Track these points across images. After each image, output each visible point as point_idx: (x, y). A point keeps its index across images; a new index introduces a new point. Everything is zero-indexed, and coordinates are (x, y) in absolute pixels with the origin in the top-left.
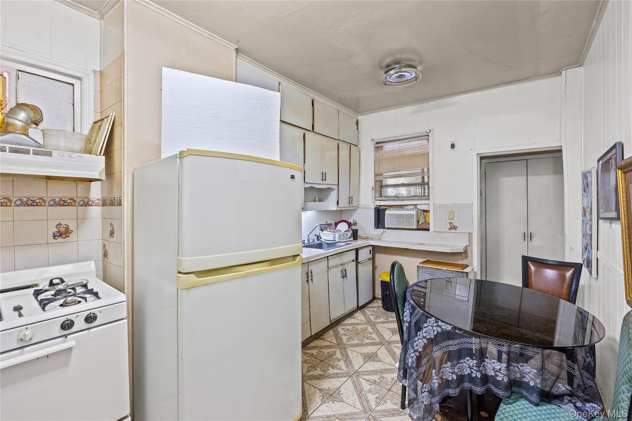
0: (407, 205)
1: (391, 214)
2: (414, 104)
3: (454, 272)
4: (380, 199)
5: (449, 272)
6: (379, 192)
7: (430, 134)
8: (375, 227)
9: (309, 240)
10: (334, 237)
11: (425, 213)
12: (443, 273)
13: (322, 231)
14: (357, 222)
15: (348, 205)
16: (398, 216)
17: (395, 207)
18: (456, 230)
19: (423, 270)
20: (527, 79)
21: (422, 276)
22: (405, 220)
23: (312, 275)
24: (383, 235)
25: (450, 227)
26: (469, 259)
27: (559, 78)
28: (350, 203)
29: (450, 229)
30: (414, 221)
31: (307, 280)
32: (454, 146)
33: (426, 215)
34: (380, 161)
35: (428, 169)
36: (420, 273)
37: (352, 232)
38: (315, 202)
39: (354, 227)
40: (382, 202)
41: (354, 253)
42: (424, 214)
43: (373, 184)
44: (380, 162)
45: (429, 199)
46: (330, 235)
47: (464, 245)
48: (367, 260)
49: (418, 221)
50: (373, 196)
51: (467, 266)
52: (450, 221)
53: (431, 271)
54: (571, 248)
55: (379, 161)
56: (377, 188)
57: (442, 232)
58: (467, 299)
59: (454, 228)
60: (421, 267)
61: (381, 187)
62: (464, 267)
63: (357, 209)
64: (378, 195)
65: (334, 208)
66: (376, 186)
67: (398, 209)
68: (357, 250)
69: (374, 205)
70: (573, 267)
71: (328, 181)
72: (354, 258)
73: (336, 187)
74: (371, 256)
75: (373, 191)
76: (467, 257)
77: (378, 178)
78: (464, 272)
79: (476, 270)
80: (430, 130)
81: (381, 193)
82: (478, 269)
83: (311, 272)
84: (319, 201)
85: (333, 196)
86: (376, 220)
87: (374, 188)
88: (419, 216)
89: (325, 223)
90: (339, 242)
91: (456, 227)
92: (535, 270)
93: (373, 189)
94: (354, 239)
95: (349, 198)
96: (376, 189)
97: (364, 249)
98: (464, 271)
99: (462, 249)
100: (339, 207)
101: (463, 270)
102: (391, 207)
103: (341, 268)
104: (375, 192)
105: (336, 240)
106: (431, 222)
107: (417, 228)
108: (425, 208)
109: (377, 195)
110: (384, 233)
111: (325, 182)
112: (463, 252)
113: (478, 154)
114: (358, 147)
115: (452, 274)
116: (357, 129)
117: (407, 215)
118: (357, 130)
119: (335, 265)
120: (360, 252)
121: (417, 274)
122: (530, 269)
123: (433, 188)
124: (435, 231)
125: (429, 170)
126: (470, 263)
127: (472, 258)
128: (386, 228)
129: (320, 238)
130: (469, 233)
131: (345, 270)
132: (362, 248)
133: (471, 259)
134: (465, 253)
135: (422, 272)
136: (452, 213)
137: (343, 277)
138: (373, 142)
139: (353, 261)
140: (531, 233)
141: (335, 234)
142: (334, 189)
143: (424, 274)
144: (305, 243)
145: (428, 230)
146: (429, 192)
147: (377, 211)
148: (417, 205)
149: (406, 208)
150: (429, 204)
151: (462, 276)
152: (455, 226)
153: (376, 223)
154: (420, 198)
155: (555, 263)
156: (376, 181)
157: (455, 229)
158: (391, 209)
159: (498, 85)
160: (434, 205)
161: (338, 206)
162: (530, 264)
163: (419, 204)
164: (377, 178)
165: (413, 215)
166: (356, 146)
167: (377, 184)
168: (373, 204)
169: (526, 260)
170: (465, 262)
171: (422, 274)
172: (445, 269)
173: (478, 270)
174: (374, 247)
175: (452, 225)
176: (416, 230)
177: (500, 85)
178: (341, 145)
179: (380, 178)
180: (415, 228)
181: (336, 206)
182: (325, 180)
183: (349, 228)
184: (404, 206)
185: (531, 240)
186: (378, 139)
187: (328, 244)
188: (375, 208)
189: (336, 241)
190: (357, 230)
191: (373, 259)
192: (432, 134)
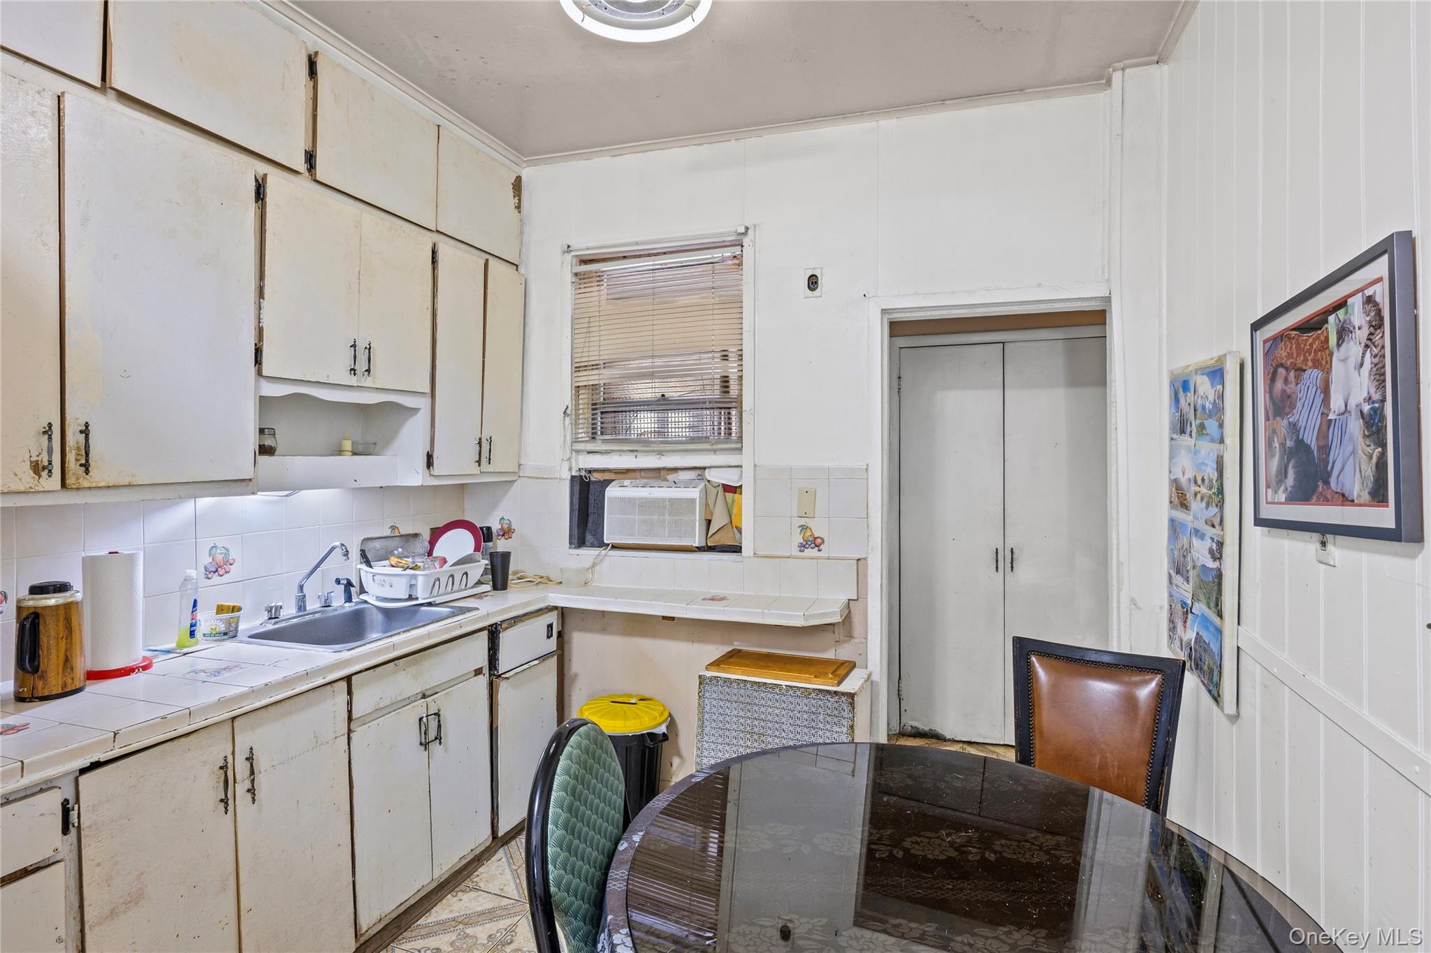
0: (675, 470)
1: (622, 499)
2: (702, 141)
3: (813, 695)
4: (590, 447)
5: (798, 693)
6: (586, 425)
7: (746, 241)
8: (571, 543)
9: (304, 602)
10: (411, 586)
11: (729, 495)
12: (777, 697)
13: (368, 563)
14: (514, 526)
15: (474, 469)
16: (646, 505)
17: (638, 474)
18: (819, 550)
19: (715, 689)
20: (1018, 91)
21: (714, 710)
22: (667, 518)
23: (252, 772)
24: (597, 568)
25: (802, 541)
26: (856, 640)
27: (1101, 97)
28: (484, 460)
29: (803, 547)
30: (695, 520)
31: (222, 801)
32: (816, 283)
33: (733, 501)
34: (592, 320)
35: (740, 353)
36: (707, 702)
37: (487, 562)
38: (340, 455)
39: (501, 545)
40: (597, 457)
41: (482, 640)
42: (725, 495)
43: (566, 398)
44: (592, 324)
45: (740, 449)
46: (394, 580)
47: (843, 597)
48: (537, 662)
49: (709, 522)
50: (565, 436)
51: (853, 666)
52: (802, 522)
53: (742, 692)
54: (1133, 601)
55: (587, 320)
56: (581, 411)
57: (779, 557)
58: (850, 767)
59: (814, 542)
60: (711, 679)
61: (593, 409)
62: (842, 672)
63: (513, 482)
64: (583, 435)
65: (417, 477)
66: (577, 405)
67: (643, 481)
68: (493, 633)
69: (570, 469)
70: (1155, 671)
71: (381, 377)
72: (482, 660)
73: (423, 403)
74: (552, 644)
75: (567, 419)
76: (850, 636)
77: (585, 378)
78: (844, 694)
79: (875, 677)
80: (747, 228)
81: (593, 429)
82: (881, 672)
83: (250, 759)
84: (355, 454)
85: (413, 435)
86: (576, 519)
87: (568, 412)
88: (711, 503)
89: (388, 532)
90: (430, 604)
91: (819, 540)
92: (1054, 686)
93: (565, 413)
94: (495, 588)
95: (480, 443)
96: (577, 415)
97: (520, 625)
98: (842, 688)
99: (834, 613)
100: (432, 475)
101: (839, 684)
102: (628, 476)
103: (419, 708)
104: (576, 424)
105: (419, 596)
106: (747, 523)
107: (703, 544)
108: (730, 478)
109: (580, 436)
110: (602, 560)
111: (368, 382)
112: (839, 622)
113: (884, 311)
114: (522, 270)
115: (806, 701)
116: (518, 207)
117: (673, 501)
118: (516, 211)
119: (387, 702)
120: (505, 638)
121: (697, 705)
122: (1037, 678)
123: (754, 415)
124: (760, 553)
125: (741, 355)
126: (860, 654)
127: (866, 638)
128: (608, 545)
129: (362, 591)
130: (858, 560)
131: (435, 714)
132: (516, 620)
133: (864, 640)
134: (844, 627)
135: (714, 695)
136: (809, 494)
137: (425, 745)
138: (568, 257)
139: (478, 672)
140: (1012, 549)
141: (415, 576)
142: (414, 411)
143: (721, 703)
144: (281, 617)
145: (737, 549)
146: (741, 427)
147: (577, 488)
148: (707, 470)
149: (671, 477)
150: (741, 466)
151: (836, 705)
152: (816, 536)
153: (576, 531)
154: (715, 447)
155: (1106, 659)
156: (579, 387)
157: (817, 546)
158: (627, 482)
159: (942, 101)
160: (755, 470)
161: (431, 473)
162: (1037, 665)
163: (710, 467)
164: (579, 379)
165: (693, 501)
166: (515, 267)
167: (582, 399)
168: (566, 465)
169: (1024, 650)
170: (844, 653)
171: (714, 703)
172: (784, 683)
173: (881, 677)
174: (563, 613)
175: (808, 533)
176: (699, 549)
177: (948, 102)
178: (445, 249)
179: (590, 378)
180: (697, 545)
181: (421, 473)
182: (368, 371)
183: (477, 549)
184: (665, 472)
185: (1012, 567)
186: (584, 246)
187: (387, 613)
188: (573, 477)
189: (417, 599)
190: (506, 556)
191: (561, 655)
192: (754, 241)
